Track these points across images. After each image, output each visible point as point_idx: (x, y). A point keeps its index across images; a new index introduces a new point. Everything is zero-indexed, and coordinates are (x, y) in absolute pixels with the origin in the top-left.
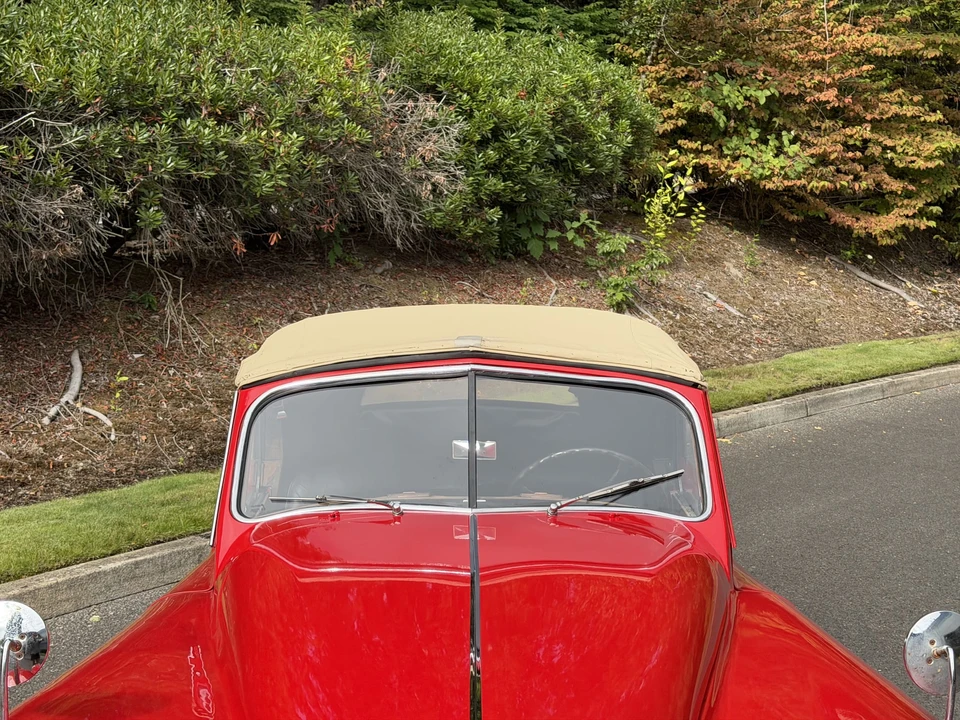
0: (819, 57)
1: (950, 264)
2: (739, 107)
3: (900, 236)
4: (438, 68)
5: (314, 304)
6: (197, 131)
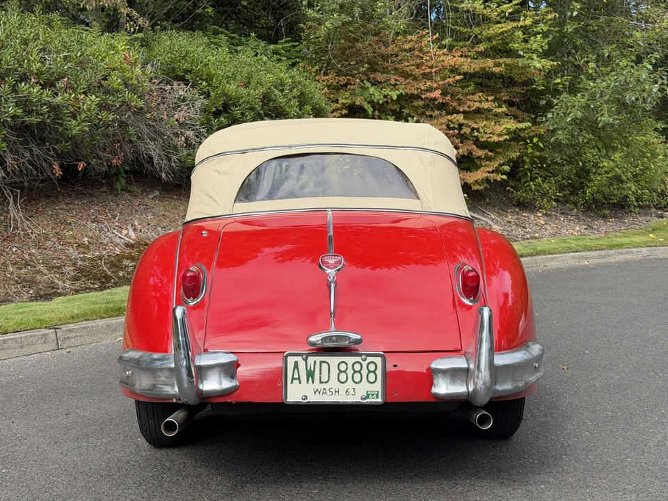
0: (429, 70)
1: (518, 206)
2: (381, 102)
3: (486, 185)
4: (186, 64)
5: (109, 214)
6: (29, 91)
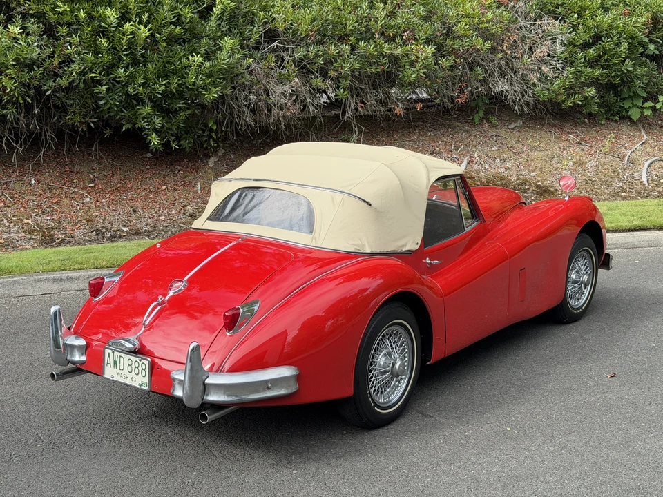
6: (367, 47)
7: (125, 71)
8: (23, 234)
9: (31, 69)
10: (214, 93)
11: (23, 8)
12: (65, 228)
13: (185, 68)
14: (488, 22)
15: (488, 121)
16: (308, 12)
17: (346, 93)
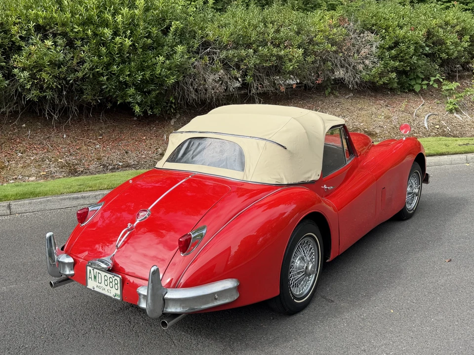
4: (373, 21)
6: (263, 51)
7: (117, 67)
8: (58, 168)
9: (59, 67)
10: (173, 80)
11: (53, 29)
12: (84, 164)
13: (154, 64)
14: (334, 34)
15: (333, 94)
16: (228, 29)
17: (251, 79)
